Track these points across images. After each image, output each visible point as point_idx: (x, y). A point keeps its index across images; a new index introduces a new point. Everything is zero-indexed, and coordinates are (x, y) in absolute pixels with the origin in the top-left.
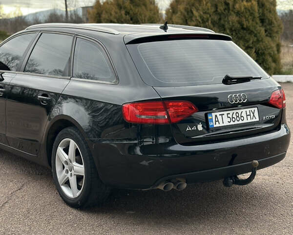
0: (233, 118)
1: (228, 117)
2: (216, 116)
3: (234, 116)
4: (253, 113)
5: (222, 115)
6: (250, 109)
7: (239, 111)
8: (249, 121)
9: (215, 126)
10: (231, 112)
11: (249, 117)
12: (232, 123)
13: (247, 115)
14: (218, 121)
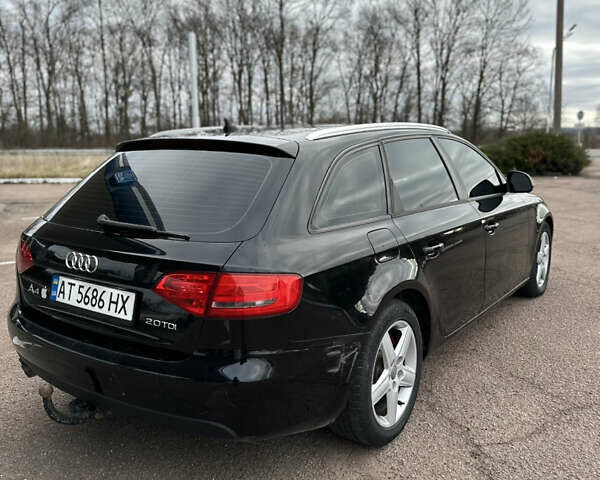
0: (86, 296)
1: (80, 292)
2: (63, 282)
3: (90, 294)
4: (124, 303)
5: (72, 284)
6: (121, 293)
7: (101, 289)
8: (112, 313)
9: (58, 299)
10: (87, 285)
11: (113, 306)
12: (82, 305)
13: (111, 302)
14: (63, 293)
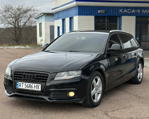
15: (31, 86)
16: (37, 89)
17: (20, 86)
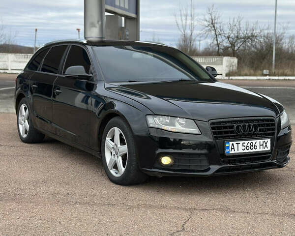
15: (255, 146)
16: (264, 150)
17: (233, 150)
